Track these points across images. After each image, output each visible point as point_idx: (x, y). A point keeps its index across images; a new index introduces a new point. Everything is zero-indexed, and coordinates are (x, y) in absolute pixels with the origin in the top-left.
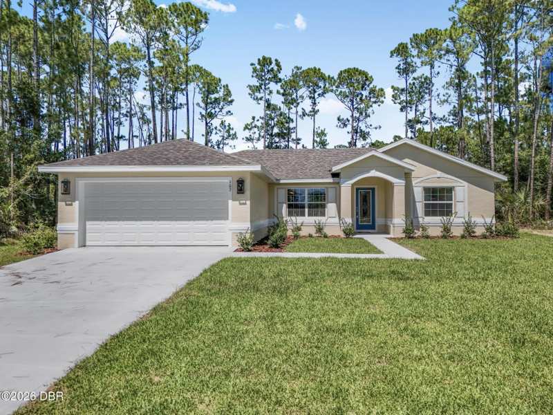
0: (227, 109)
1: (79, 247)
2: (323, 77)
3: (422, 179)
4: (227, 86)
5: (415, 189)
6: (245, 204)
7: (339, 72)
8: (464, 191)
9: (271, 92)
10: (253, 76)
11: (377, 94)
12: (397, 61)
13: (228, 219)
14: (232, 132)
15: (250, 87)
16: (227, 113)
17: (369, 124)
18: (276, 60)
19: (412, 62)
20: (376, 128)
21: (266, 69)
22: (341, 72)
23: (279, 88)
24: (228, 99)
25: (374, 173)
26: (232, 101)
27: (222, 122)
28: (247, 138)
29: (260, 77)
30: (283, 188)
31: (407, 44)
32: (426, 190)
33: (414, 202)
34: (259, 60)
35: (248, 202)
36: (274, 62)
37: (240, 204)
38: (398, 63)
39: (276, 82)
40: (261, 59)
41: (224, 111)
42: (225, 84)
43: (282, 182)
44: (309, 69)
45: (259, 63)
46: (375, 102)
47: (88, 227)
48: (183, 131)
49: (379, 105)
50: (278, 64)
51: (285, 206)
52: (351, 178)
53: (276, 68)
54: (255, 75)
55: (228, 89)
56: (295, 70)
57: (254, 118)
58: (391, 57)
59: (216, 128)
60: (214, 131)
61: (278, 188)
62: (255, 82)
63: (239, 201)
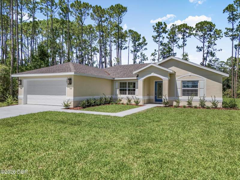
0: (145, 47)
1: (24, 104)
2: (188, 28)
3: (181, 77)
4: (144, 37)
5: (177, 82)
6: (71, 89)
7: (196, 24)
8: (204, 83)
9: (164, 38)
10: (154, 32)
11: (218, 33)
12: (227, 14)
13: (65, 95)
14: (146, 57)
15: (153, 36)
16: (145, 49)
17: (215, 49)
18: (164, 23)
19: (238, 13)
20: (219, 50)
21: (160, 28)
22: (197, 24)
23: (167, 36)
24: (144, 43)
25: (153, 74)
26: (147, 44)
27: (141, 53)
28: (152, 59)
29: (158, 32)
30: (117, 82)
31: (233, 4)
32: (183, 82)
33: (177, 89)
34: (156, 24)
35: (73, 88)
36: (163, 24)
37: (70, 89)
38: (229, 16)
39: (165, 33)
40: (157, 23)
41: (143, 48)
42: (143, 37)
43: (115, 79)
44: (181, 25)
45: (157, 26)
46: (218, 37)
47: (28, 97)
48: (115, 58)
49: (220, 39)
50: (165, 24)
51: (118, 90)
52: (142, 77)
53: (164, 26)
54: (155, 31)
55: (144, 39)
56: (172, 26)
57: (155, 50)
58: (223, 13)
59: (138, 56)
60: (138, 58)
61: (115, 82)
62: (156, 34)
63: (70, 87)
